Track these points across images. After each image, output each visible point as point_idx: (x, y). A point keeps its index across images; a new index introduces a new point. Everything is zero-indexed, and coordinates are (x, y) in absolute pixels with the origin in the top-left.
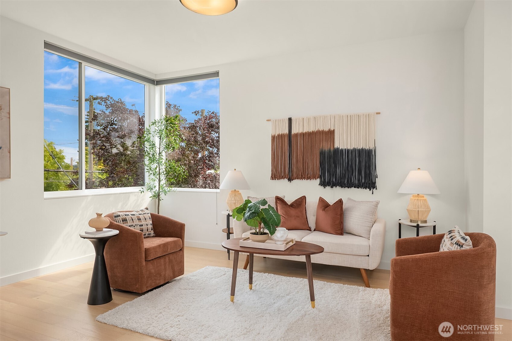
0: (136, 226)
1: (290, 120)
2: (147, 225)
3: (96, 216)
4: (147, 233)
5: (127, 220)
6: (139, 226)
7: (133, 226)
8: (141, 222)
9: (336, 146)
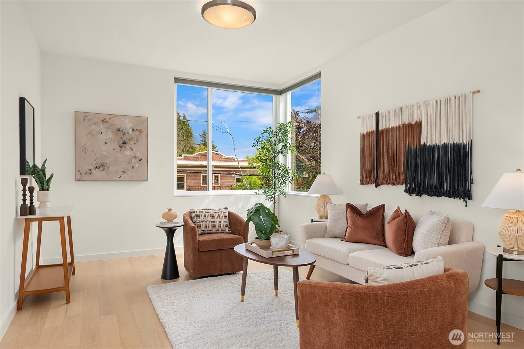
0: (207, 222)
1: (377, 114)
2: (220, 222)
3: (168, 211)
4: (220, 229)
5: (199, 216)
6: (211, 222)
7: (205, 222)
8: (214, 219)
9: (423, 143)
